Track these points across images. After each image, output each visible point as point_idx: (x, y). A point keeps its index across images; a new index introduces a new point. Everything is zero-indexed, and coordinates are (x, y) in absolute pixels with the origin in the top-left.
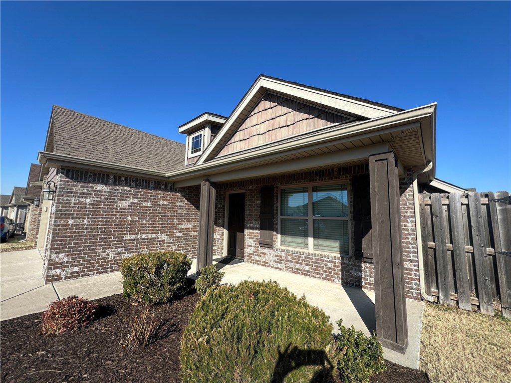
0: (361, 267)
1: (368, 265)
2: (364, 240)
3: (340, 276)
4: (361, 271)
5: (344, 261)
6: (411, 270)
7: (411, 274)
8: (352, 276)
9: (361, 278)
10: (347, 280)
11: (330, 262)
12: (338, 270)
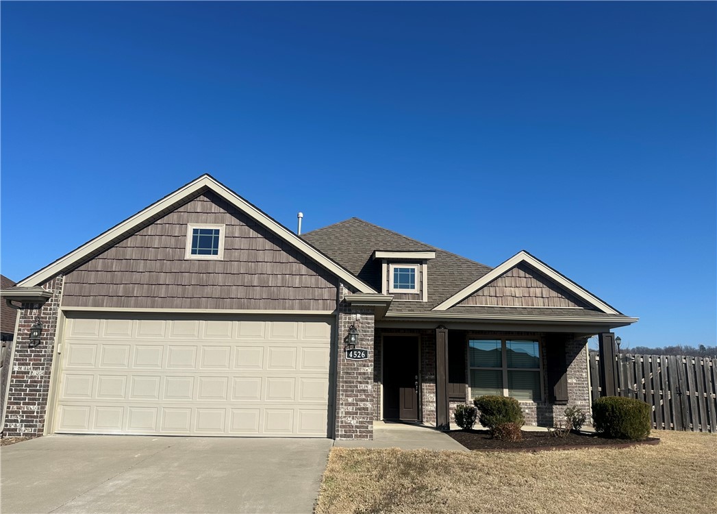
0: (552, 408)
1: (557, 406)
2: (556, 387)
3: (536, 419)
4: (552, 412)
5: (540, 406)
6: (585, 406)
7: (585, 409)
8: (546, 417)
9: (553, 418)
10: (542, 421)
11: (527, 408)
12: (534, 415)
